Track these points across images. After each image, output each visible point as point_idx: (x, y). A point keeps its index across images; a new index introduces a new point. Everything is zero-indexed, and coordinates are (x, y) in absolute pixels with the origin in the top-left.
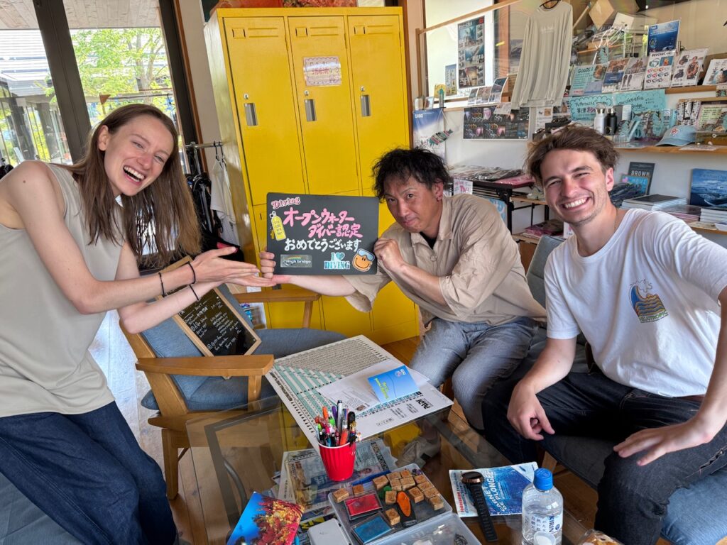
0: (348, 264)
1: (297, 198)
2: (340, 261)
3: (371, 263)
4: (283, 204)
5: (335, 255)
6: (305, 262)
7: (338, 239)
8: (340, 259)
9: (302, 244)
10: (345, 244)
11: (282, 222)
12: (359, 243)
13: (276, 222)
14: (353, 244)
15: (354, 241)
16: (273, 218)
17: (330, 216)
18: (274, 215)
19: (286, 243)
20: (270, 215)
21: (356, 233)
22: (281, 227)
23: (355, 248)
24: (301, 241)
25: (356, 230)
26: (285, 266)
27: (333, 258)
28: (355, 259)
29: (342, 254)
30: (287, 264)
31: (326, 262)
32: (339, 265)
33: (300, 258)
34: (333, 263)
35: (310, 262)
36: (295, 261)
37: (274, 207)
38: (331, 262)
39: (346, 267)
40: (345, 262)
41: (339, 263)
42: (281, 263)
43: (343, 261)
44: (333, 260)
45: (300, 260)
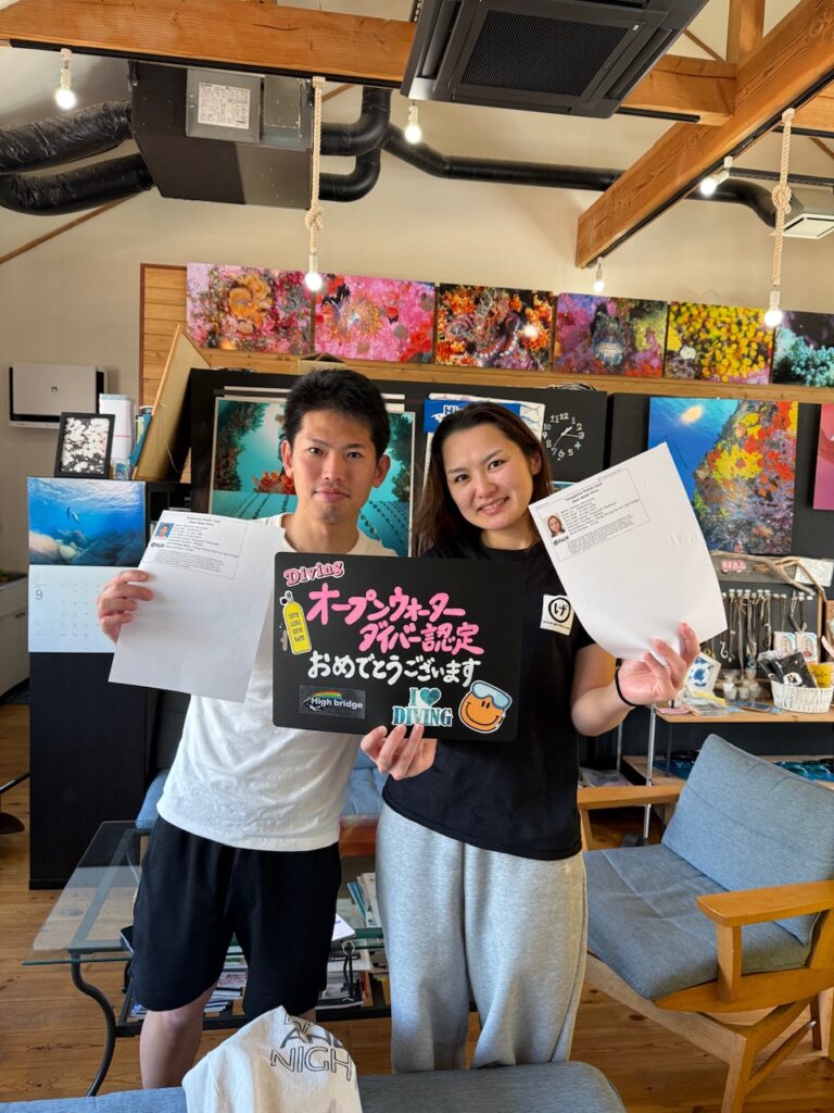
0: (449, 713)
1: (338, 563)
2: (430, 708)
3: (504, 715)
4: (306, 575)
5: (418, 692)
6: (350, 704)
8: (429, 702)
9: (344, 664)
10: (442, 670)
11: (306, 616)
12: (475, 666)
13: (292, 616)
14: (461, 669)
15: (464, 664)
16: (286, 605)
17: (410, 604)
18: (289, 600)
19: (311, 659)
20: (282, 598)
21: (469, 644)
22: (303, 626)
23: (466, 678)
24: (343, 659)
25: (469, 637)
26: (308, 712)
27: (414, 701)
28: (466, 704)
29: (433, 692)
30: (312, 707)
31: (397, 710)
32: (426, 716)
33: (339, 695)
34: (413, 712)
35: (360, 705)
36: (329, 702)
37: (289, 583)
38: (409, 710)
39: (443, 721)
40: (441, 710)
41: (426, 711)
42: (301, 704)
43: (435, 709)
44: (414, 704)
45: (339, 700)
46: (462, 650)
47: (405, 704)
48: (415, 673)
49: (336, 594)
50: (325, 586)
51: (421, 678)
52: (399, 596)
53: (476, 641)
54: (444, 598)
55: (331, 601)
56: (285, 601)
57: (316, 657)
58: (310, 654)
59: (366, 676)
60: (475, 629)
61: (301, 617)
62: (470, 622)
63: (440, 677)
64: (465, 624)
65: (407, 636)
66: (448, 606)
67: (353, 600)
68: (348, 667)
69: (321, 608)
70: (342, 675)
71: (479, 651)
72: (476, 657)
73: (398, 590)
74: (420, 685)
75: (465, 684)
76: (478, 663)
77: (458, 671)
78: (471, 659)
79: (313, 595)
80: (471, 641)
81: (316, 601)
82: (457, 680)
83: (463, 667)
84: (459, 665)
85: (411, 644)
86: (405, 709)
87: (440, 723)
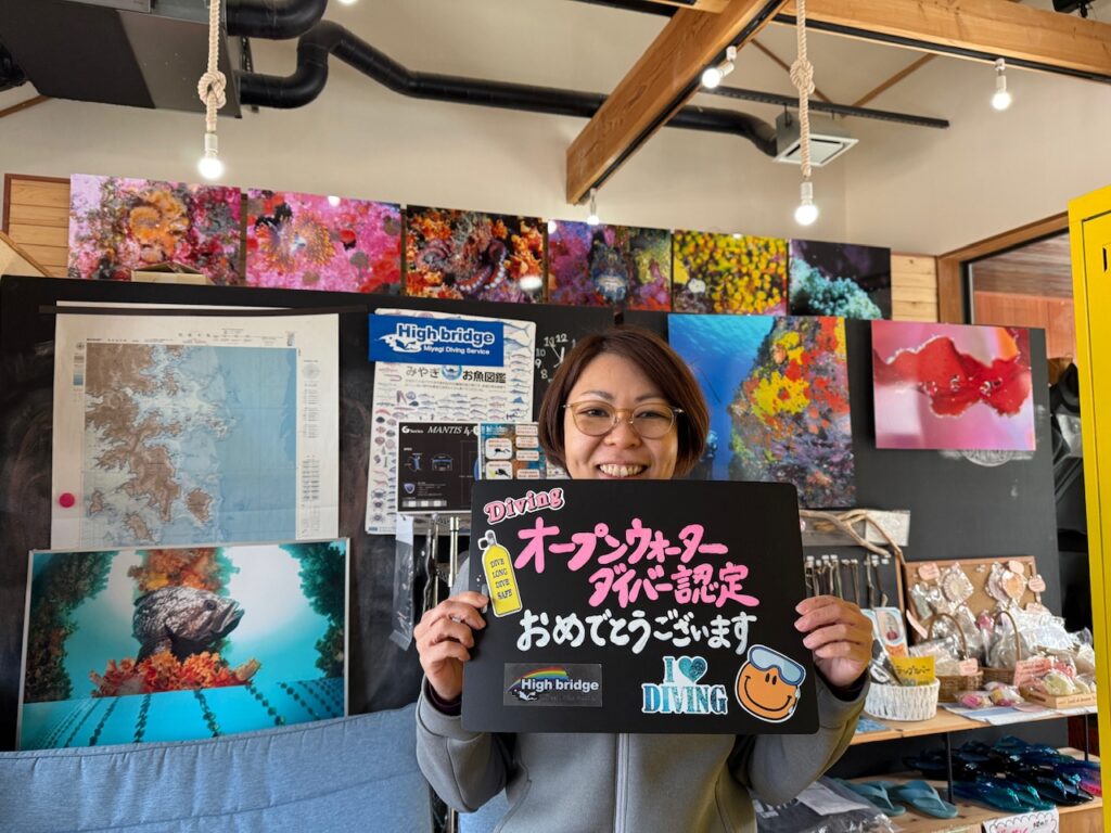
0: (721, 695)
1: (556, 490)
2: (695, 685)
3: (798, 694)
4: (515, 508)
5: (675, 663)
6: (579, 685)
7: (683, 610)
8: (692, 677)
9: (569, 627)
10: (705, 628)
11: (513, 562)
12: (750, 623)
13: (494, 563)
14: (731, 627)
15: (734, 620)
16: (486, 549)
17: (653, 539)
18: (491, 541)
19: (522, 623)
20: (480, 541)
21: (738, 592)
22: (511, 576)
23: (739, 641)
24: (566, 620)
25: (737, 582)
26: (517, 703)
27: (670, 675)
28: (743, 679)
29: (698, 662)
30: (522, 695)
31: (648, 688)
32: (690, 698)
33: (564, 673)
34: (670, 690)
35: (595, 686)
36: (547, 684)
37: (491, 520)
38: (665, 689)
39: (714, 707)
40: (710, 689)
41: (689, 690)
42: (506, 692)
43: (702, 687)
44: (671, 680)
45: (564, 681)
46: (728, 600)
47: (659, 680)
48: (669, 635)
49: (554, 530)
50: (540, 521)
51: (679, 643)
52: (637, 529)
53: (747, 587)
54: (698, 530)
55: (548, 540)
56: (485, 544)
57: (528, 619)
58: (521, 615)
59: (601, 642)
60: (744, 571)
61: (507, 565)
62: (736, 563)
63: (704, 639)
64: (729, 564)
65: (654, 583)
66: (705, 540)
67: (577, 538)
68: (575, 631)
69: (535, 551)
70: (567, 642)
71: (752, 601)
72: (749, 610)
73: (636, 523)
74: (678, 652)
75: (740, 650)
76: (753, 618)
77: (727, 631)
78: (743, 614)
79: (523, 534)
80: (739, 587)
81: (528, 540)
82: (727, 644)
83: (733, 625)
84: (727, 623)
85: (659, 593)
86: (659, 687)
87: (711, 709)
